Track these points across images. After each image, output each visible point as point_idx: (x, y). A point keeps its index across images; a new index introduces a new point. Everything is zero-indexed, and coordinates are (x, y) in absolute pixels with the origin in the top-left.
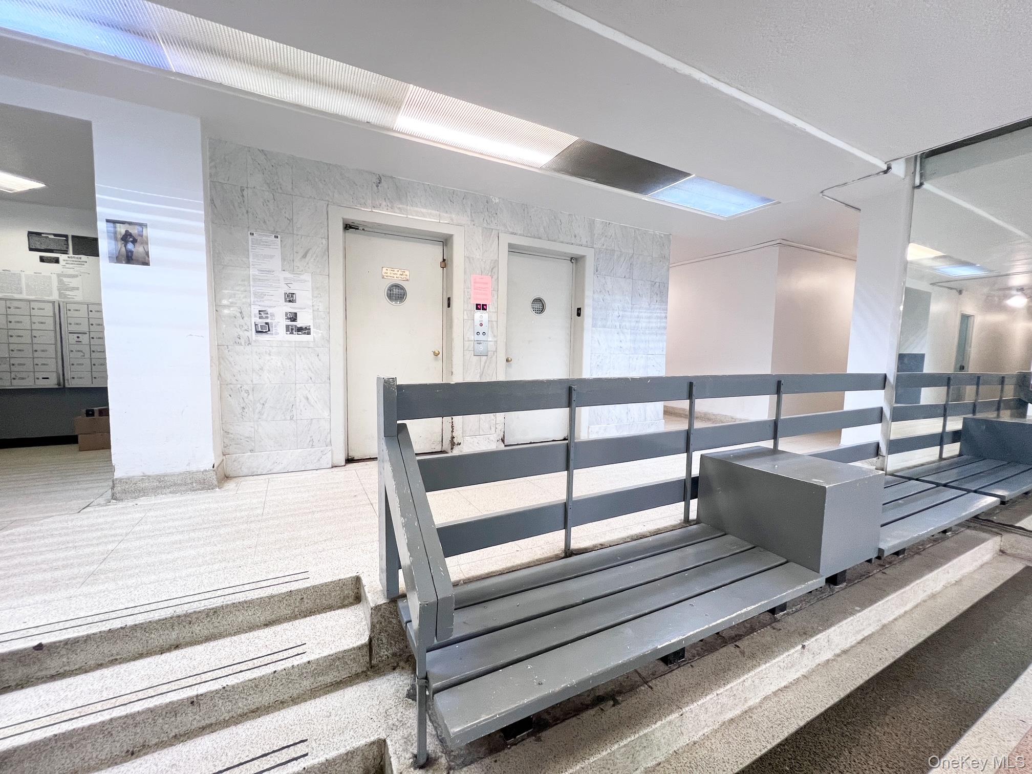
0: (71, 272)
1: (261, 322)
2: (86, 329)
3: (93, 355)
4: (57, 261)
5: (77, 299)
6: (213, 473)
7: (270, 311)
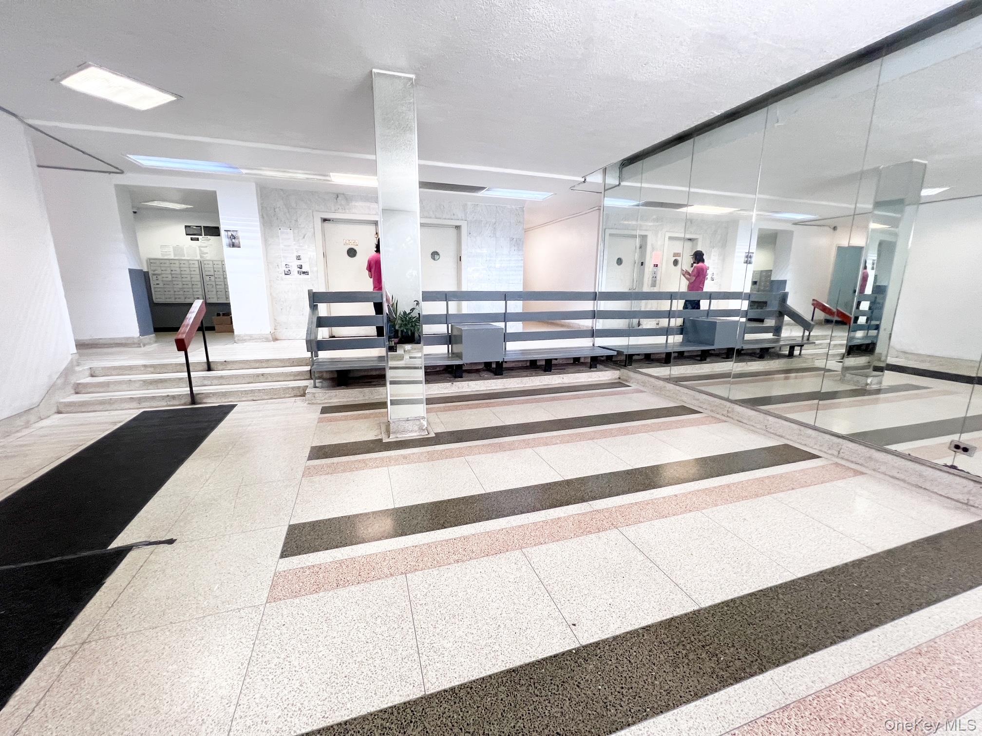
0: (204, 245)
1: (287, 270)
2: (212, 273)
3: (218, 287)
4: (198, 239)
5: (207, 258)
6: (270, 335)
7: (290, 264)
